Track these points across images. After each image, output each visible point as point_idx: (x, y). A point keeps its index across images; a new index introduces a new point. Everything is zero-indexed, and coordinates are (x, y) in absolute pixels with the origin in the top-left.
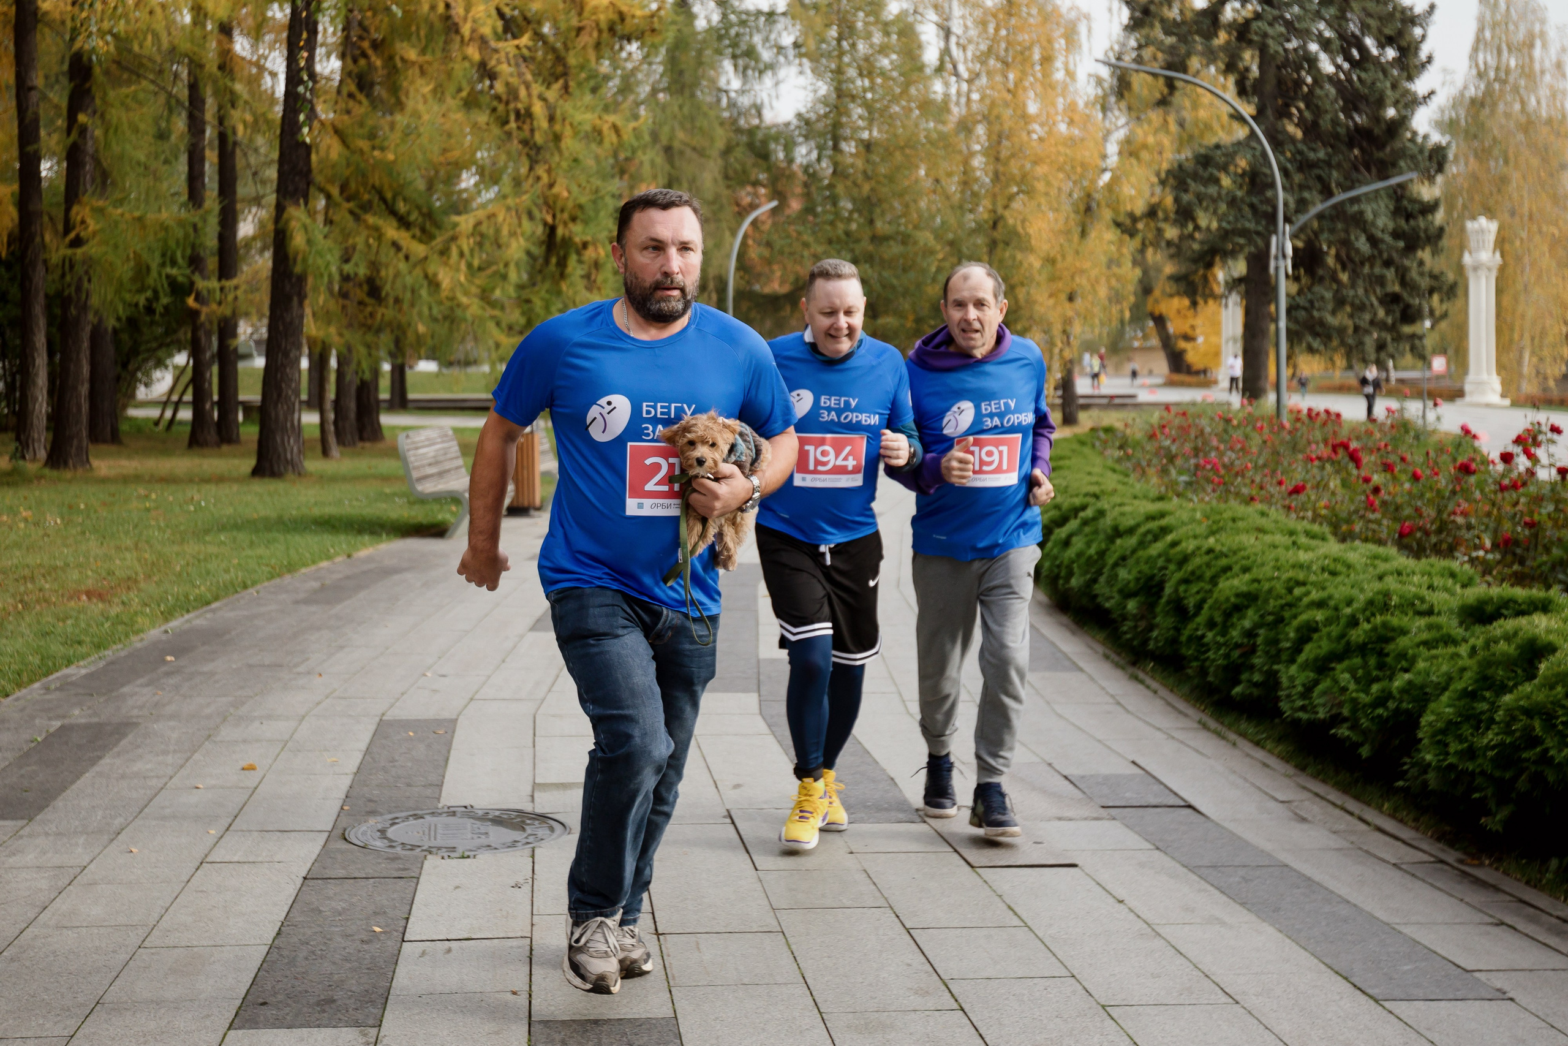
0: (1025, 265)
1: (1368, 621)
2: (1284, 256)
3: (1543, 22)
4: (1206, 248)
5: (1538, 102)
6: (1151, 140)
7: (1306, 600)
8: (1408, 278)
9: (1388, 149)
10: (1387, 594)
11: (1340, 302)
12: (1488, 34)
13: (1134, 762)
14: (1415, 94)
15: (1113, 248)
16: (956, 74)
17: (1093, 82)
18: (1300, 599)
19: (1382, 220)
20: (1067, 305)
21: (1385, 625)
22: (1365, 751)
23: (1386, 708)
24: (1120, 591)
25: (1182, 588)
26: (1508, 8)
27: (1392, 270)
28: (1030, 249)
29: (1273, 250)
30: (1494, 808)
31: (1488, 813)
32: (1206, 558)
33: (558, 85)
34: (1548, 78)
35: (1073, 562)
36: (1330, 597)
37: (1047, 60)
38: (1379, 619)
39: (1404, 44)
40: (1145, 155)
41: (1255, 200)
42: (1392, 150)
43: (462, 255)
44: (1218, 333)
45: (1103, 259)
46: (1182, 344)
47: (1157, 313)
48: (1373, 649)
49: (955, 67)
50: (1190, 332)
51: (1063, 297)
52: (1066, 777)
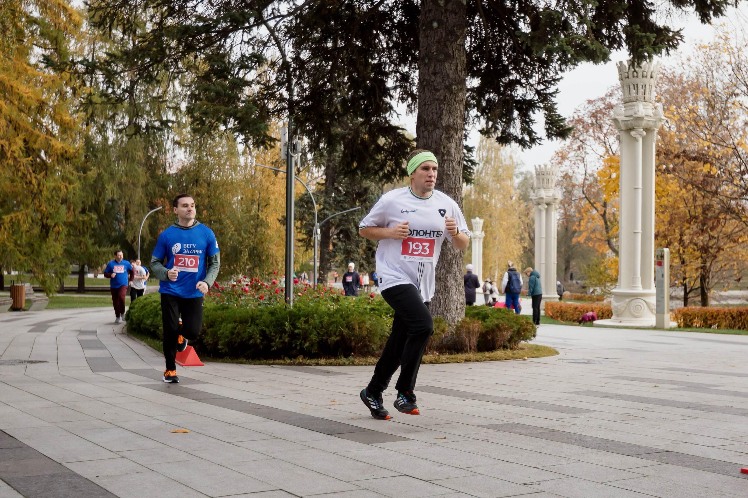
2: (317, 234)
29: (314, 232)
33: (43, 173)
43: (5, 229)
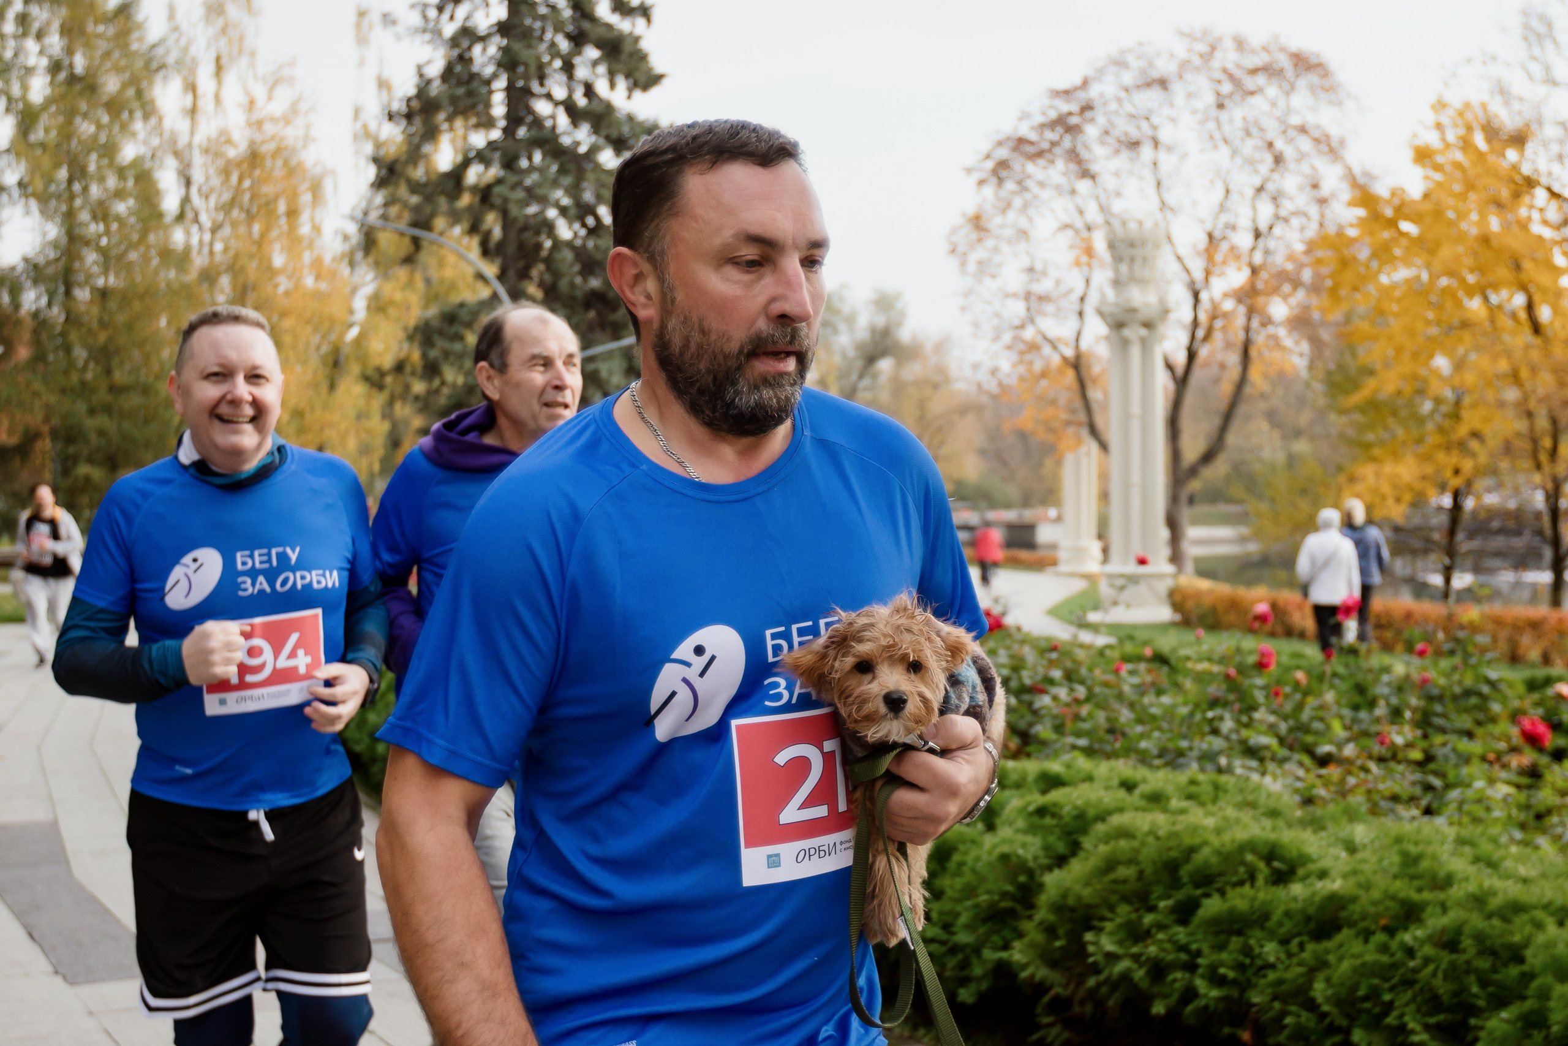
6: (398, 296)
15: (362, 402)
16: (198, 223)
17: (340, 238)
37: (292, 213)
40: (392, 311)
45: (353, 412)
49: (196, 216)
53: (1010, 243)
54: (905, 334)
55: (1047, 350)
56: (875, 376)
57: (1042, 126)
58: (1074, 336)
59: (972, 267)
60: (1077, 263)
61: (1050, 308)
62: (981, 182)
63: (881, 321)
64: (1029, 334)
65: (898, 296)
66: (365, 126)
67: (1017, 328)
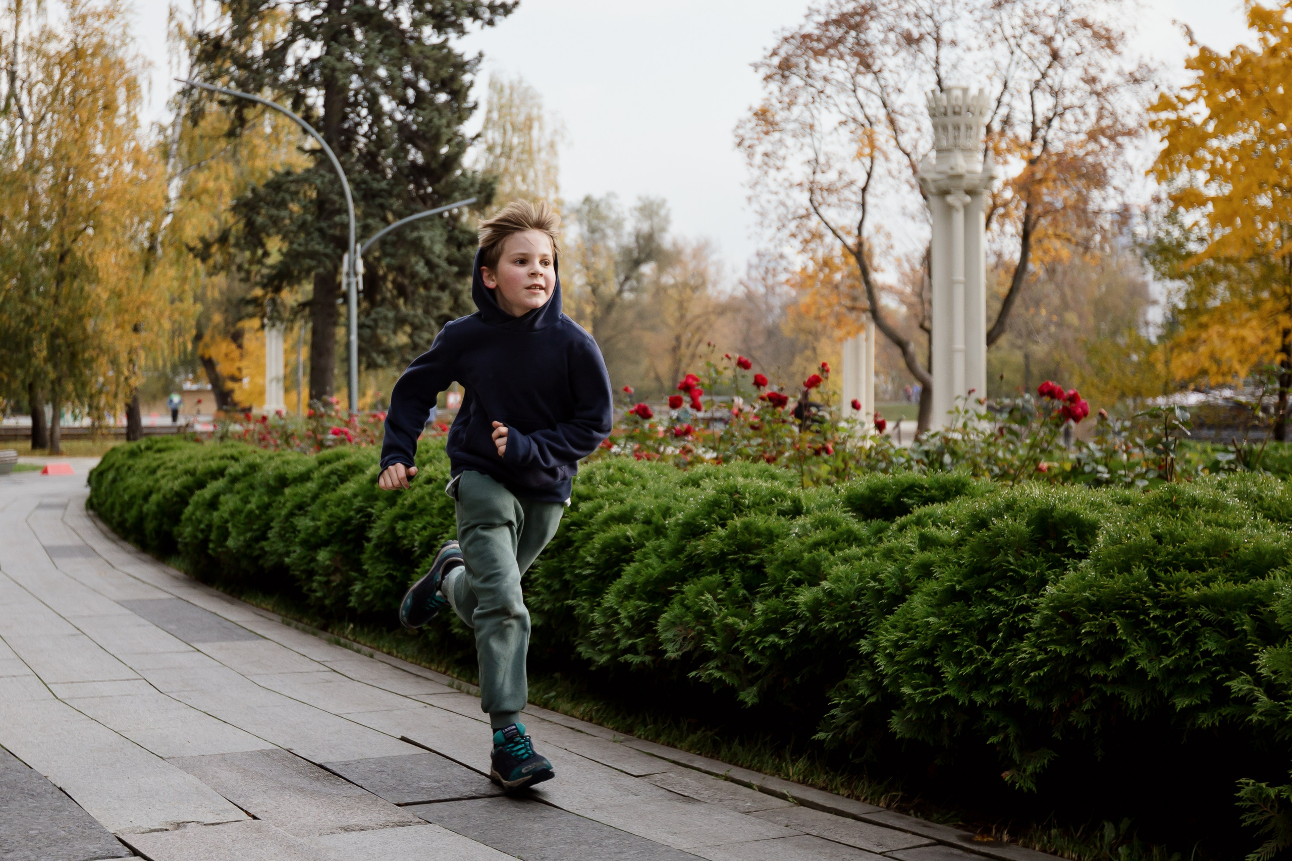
0: (93, 296)
1: (723, 526)
2: (356, 274)
3: (540, 107)
4: (274, 272)
5: (536, 176)
6: (211, 185)
7: (601, 515)
8: (460, 301)
9: (443, 182)
10: (734, 491)
11: (400, 321)
12: (495, 115)
13: (403, 739)
14: (462, 136)
15: (176, 284)
16: (22, 116)
17: (156, 130)
18: (591, 515)
19: (437, 245)
20: (134, 336)
21: (747, 527)
22: (749, 697)
23: (783, 635)
24: (304, 543)
25: (399, 526)
26: (511, 94)
27: (447, 292)
28: (97, 281)
29: (345, 268)
30: (1016, 756)
31: (1010, 764)
32: (429, 488)
34: (543, 155)
35: (227, 522)
36: (634, 509)
37: (109, 107)
38: (737, 522)
39: (456, 87)
40: (205, 199)
41: (324, 224)
42: (447, 182)
44: (263, 374)
45: (167, 295)
46: (230, 385)
47: (207, 356)
48: (735, 560)
49: (20, 109)
50: (237, 374)
51: (129, 328)
52: (321, 766)
53: (794, 136)
54: (667, 241)
55: (829, 238)
56: (639, 279)
57: (827, 24)
58: (855, 225)
59: (758, 159)
60: (860, 155)
61: (833, 199)
62: (768, 78)
63: (645, 227)
64: (814, 222)
65: (663, 202)
66: (180, 26)
67: (801, 217)
